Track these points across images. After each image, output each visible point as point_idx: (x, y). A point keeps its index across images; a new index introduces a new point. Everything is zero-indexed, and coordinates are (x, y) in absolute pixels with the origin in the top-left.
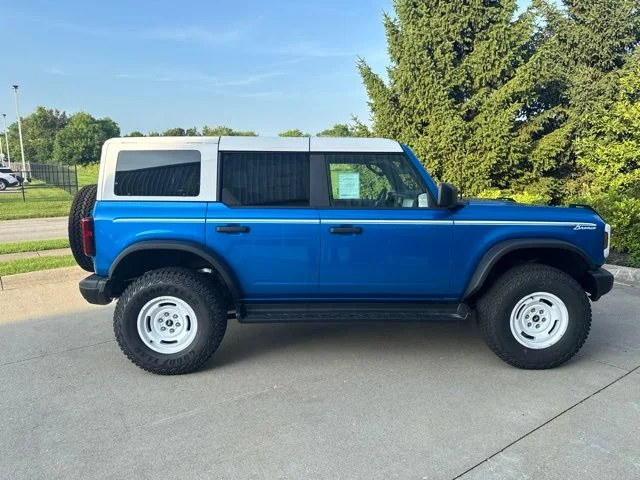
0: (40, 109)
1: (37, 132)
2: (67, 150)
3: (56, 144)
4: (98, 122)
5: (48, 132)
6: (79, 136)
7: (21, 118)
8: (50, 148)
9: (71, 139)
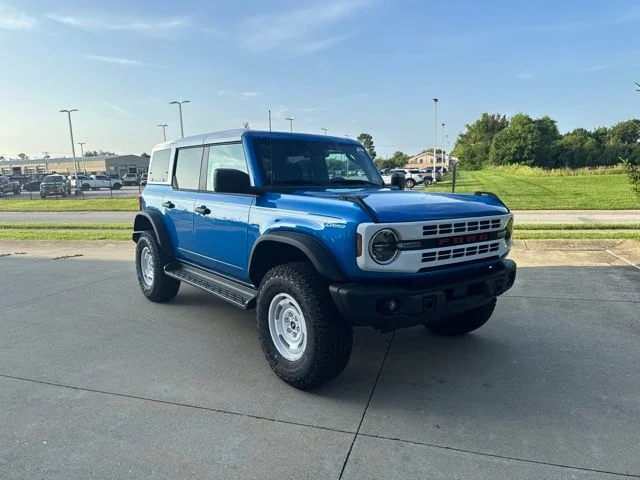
0: (485, 115)
1: (479, 136)
2: (500, 152)
3: (493, 146)
4: (534, 123)
5: (486, 136)
6: (514, 137)
7: (468, 126)
8: (487, 150)
9: (505, 141)
